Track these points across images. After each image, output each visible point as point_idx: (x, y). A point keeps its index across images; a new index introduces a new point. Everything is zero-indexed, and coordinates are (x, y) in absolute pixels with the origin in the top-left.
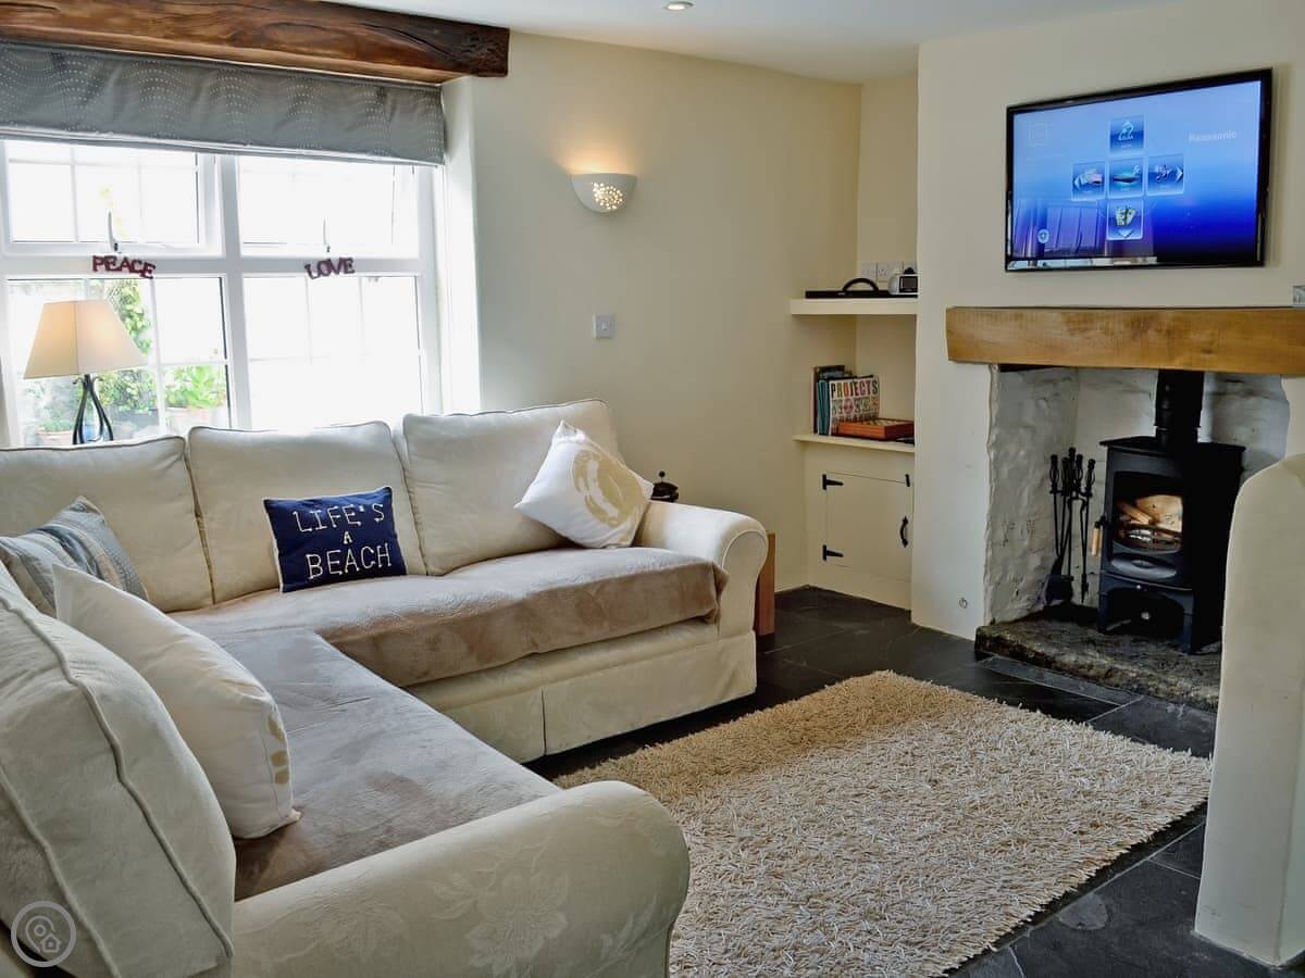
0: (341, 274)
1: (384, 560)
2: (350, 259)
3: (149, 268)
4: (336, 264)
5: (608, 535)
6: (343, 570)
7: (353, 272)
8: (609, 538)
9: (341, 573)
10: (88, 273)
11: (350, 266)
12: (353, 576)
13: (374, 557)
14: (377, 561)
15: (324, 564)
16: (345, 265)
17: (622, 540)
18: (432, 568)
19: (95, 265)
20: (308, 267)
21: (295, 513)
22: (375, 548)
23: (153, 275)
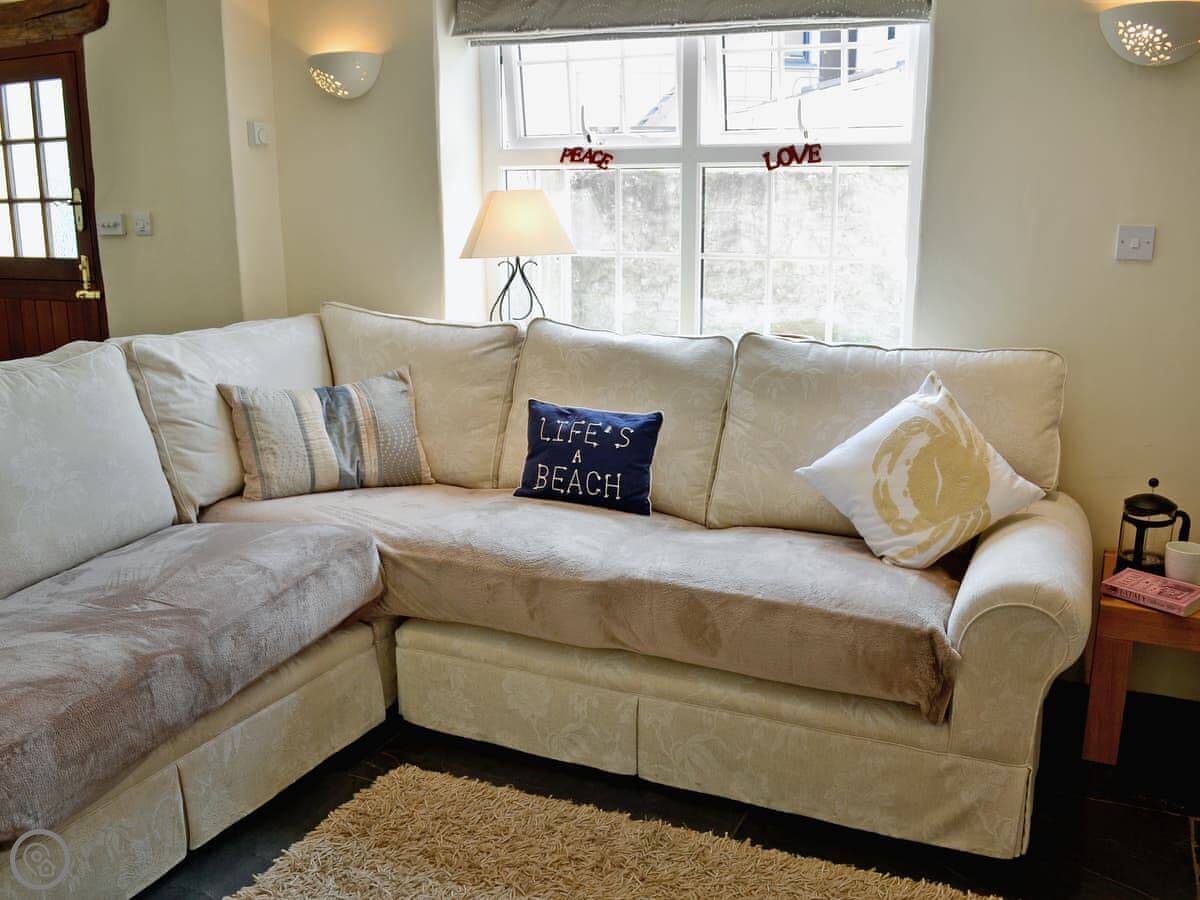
0: (805, 163)
1: (612, 491)
2: (819, 146)
3: (608, 159)
4: (799, 153)
5: (889, 541)
6: (565, 491)
7: (819, 160)
8: (887, 547)
9: (562, 491)
10: (554, 164)
11: (817, 153)
12: (574, 498)
13: (601, 484)
14: (603, 489)
15: (549, 478)
16: (812, 153)
17: (903, 554)
18: (712, 518)
19: (564, 155)
20: (767, 156)
21: (544, 419)
22: (603, 477)
23: (609, 166)
